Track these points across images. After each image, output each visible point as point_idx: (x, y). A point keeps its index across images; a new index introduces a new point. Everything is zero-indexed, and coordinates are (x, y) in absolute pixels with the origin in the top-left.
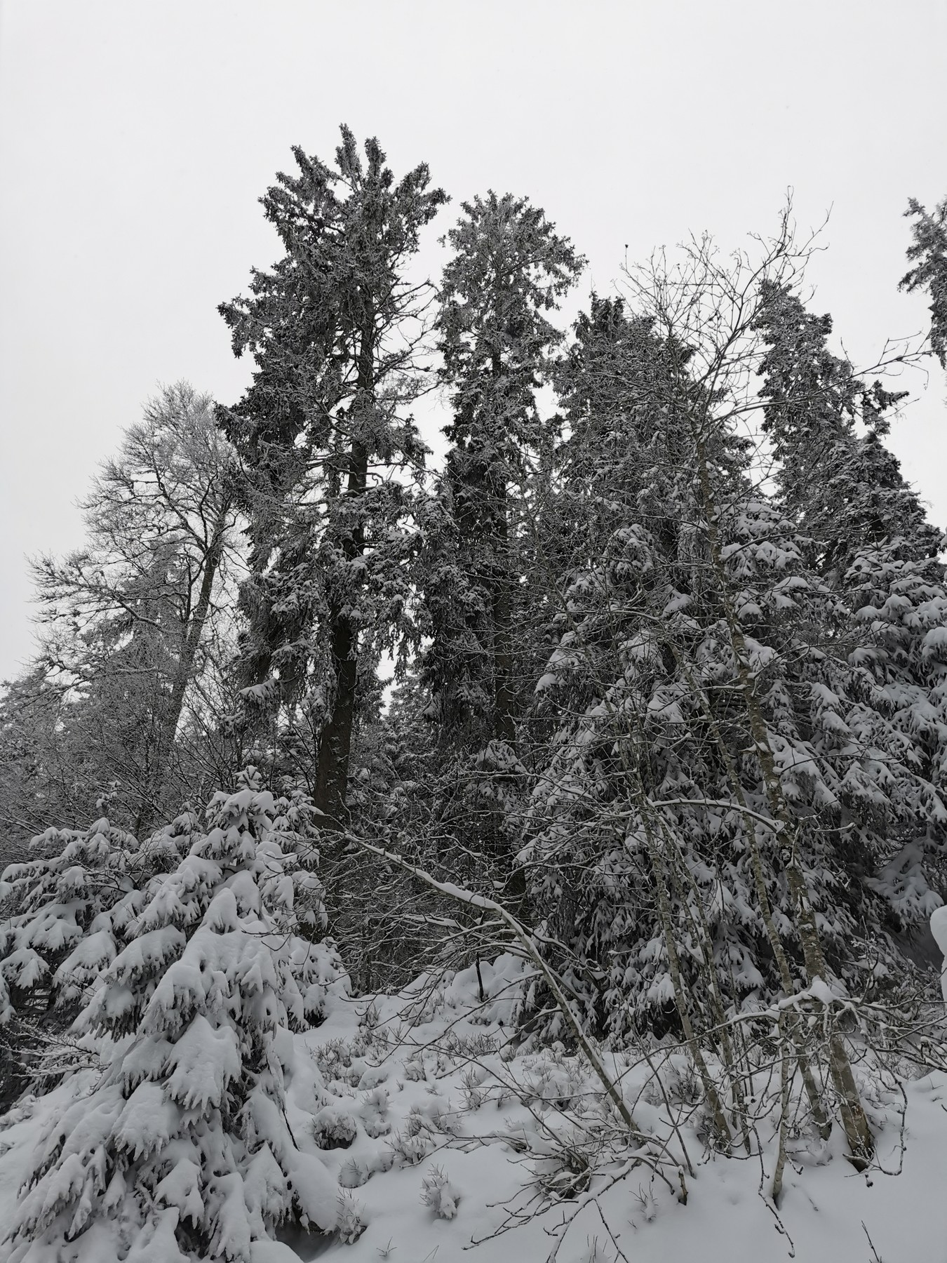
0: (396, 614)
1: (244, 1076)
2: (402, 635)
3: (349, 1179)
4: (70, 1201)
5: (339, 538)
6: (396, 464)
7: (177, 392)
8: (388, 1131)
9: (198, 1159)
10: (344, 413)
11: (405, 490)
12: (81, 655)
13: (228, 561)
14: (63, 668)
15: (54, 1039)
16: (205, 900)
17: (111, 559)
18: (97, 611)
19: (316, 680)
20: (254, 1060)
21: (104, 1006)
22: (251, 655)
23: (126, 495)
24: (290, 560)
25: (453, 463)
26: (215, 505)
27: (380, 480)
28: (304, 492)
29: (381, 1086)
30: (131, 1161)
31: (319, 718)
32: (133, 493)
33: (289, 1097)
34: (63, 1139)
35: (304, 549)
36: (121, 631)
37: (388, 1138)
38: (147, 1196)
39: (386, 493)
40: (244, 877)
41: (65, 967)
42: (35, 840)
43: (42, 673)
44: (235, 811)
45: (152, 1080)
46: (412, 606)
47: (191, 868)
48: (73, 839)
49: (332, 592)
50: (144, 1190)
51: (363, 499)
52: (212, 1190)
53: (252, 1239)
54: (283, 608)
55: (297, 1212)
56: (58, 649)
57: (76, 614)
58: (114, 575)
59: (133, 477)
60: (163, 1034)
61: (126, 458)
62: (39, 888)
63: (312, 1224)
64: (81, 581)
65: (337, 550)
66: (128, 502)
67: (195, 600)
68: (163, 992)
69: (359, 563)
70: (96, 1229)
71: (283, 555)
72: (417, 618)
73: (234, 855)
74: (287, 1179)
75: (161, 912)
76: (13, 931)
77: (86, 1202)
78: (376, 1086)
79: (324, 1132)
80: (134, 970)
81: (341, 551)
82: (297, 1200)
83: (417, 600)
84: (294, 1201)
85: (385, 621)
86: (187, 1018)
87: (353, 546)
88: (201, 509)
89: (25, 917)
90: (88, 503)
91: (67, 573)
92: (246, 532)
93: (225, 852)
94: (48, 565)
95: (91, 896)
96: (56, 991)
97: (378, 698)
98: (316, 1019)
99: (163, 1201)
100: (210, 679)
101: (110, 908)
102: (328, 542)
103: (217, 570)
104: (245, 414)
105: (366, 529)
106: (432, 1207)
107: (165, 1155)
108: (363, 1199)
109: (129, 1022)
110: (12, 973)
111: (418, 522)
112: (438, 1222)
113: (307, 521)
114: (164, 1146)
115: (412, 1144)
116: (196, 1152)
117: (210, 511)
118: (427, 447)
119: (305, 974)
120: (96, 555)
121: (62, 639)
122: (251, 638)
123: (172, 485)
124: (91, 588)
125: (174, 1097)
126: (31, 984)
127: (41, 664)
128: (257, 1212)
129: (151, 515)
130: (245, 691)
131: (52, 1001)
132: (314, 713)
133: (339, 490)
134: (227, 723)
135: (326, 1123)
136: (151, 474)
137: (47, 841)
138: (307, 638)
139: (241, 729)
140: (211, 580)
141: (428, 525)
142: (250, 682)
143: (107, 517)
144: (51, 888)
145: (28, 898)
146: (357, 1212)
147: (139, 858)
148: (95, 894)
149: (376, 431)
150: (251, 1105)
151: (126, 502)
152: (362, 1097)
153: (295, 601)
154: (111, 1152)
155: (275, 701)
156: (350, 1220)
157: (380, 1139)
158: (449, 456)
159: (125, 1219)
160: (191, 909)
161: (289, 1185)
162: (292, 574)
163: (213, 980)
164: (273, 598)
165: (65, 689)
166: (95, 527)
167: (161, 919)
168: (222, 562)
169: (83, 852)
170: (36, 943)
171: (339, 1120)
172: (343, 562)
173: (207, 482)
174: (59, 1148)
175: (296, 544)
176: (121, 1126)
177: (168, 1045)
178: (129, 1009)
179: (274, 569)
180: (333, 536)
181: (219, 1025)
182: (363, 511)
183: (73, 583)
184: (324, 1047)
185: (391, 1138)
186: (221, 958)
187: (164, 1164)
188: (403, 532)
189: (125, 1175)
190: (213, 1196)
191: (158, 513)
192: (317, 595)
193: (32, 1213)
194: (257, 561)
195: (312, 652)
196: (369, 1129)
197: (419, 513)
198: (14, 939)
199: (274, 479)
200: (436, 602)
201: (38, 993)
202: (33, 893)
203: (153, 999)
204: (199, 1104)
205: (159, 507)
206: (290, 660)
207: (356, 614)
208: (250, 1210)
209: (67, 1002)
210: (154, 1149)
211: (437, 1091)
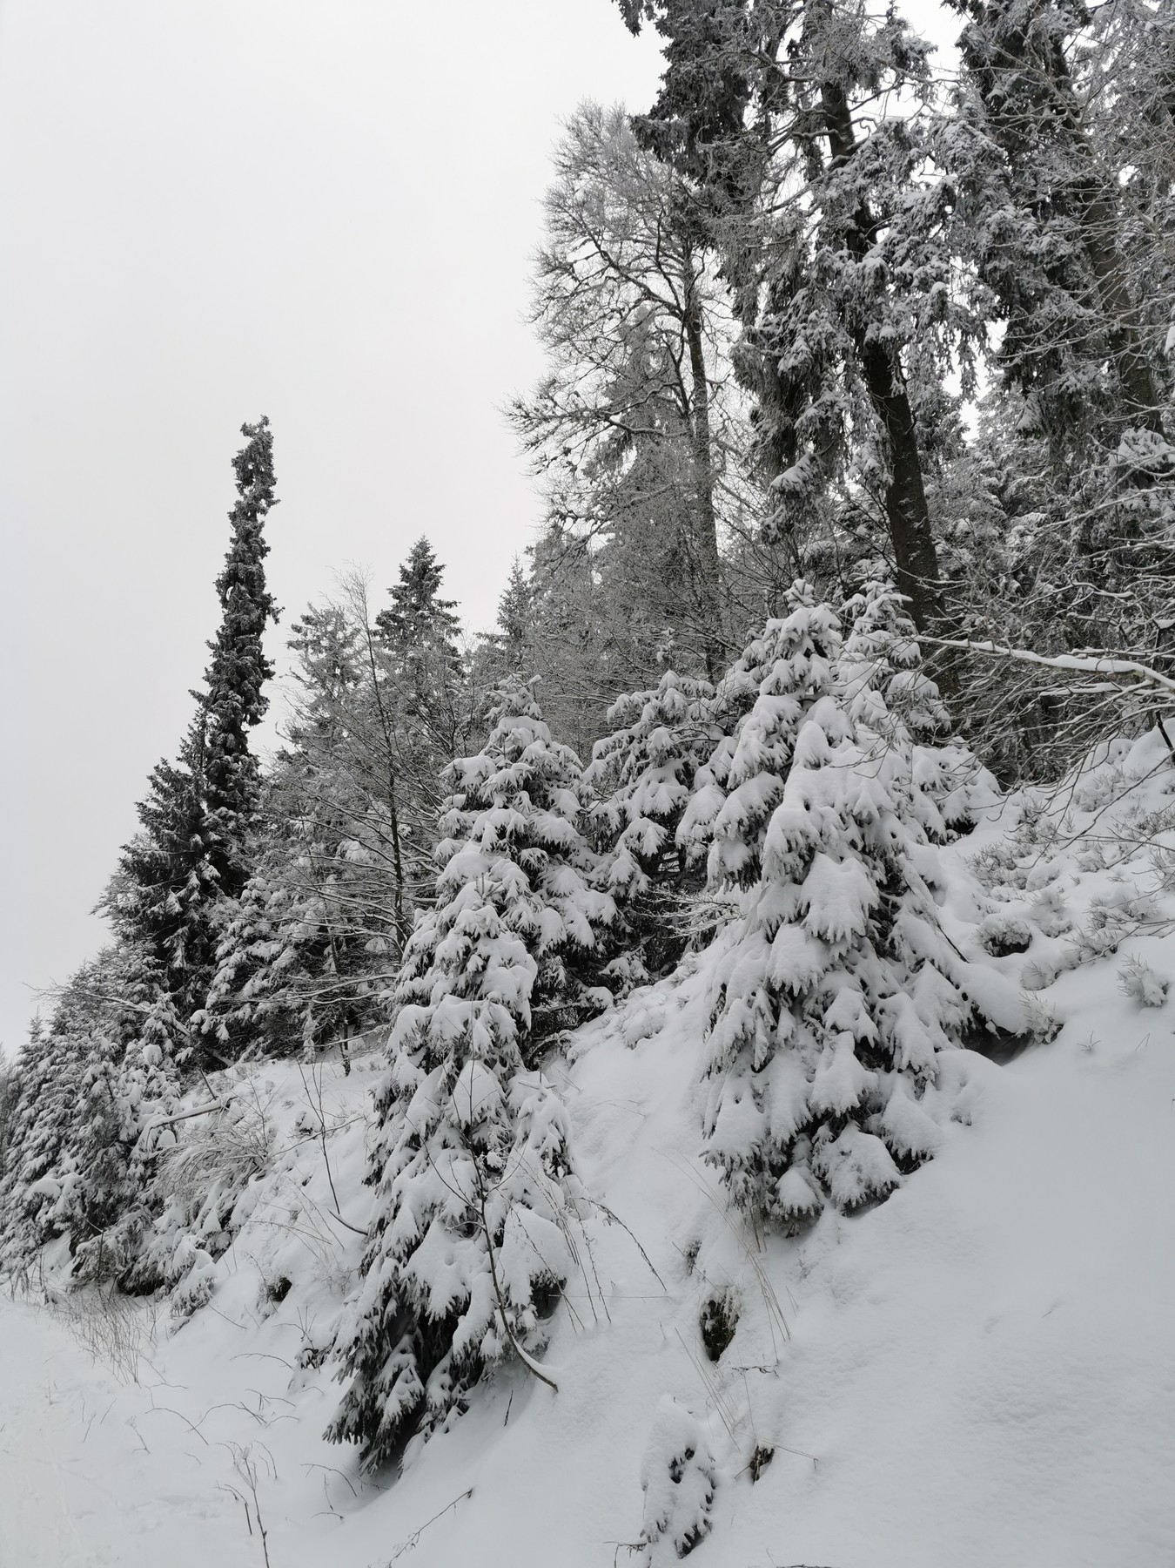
0: (941, 309)
1: (885, 901)
2: (958, 334)
3: (1033, 981)
4: (746, 1039)
5: (837, 233)
6: (889, 90)
7: (582, 119)
8: (1069, 929)
9: (858, 985)
10: (797, 47)
11: (910, 125)
12: (588, 497)
13: (713, 318)
14: (576, 518)
15: (689, 899)
16: (791, 738)
17: (580, 373)
18: (587, 440)
19: (858, 435)
20: (893, 883)
21: (722, 862)
22: (771, 434)
23: (569, 284)
24: (784, 292)
25: (971, 50)
26: (675, 251)
27: (871, 124)
28: (775, 189)
29: (1054, 884)
30: (793, 999)
31: (876, 483)
32: (576, 279)
33: (946, 913)
34: (724, 987)
35: (797, 270)
36: (622, 450)
37: (1068, 936)
38: (818, 1025)
39: (885, 140)
40: (825, 705)
41: (683, 828)
42: (611, 711)
43: (557, 530)
44: (794, 636)
45: (790, 922)
46: (962, 289)
47: (766, 709)
48: (647, 702)
49: (848, 313)
50: (813, 1020)
51: (856, 164)
52: (882, 1011)
53: (936, 1050)
54: (792, 362)
55: (981, 1020)
56: (563, 498)
57: (567, 452)
58: (590, 390)
59: (570, 259)
60: (788, 877)
61: (554, 236)
62: (631, 758)
63: (1000, 1029)
64: (559, 412)
65: (840, 253)
66: (575, 293)
67: (689, 385)
68: (773, 838)
69: (872, 260)
70: (778, 1060)
71: (773, 289)
72: (973, 302)
73: (807, 684)
74: (960, 991)
75: (749, 761)
76: (621, 804)
77: (761, 1038)
78: (1047, 884)
79: (993, 940)
80: (740, 823)
81: (845, 252)
82: (977, 1009)
83: (968, 277)
84: (974, 1010)
85: (930, 324)
86: (807, 858)
87: (858, 236)
88: (659, 265)
89: (628, 788)
90: (533, 313)
91: (541, 408)
92: (719, 275)
93: (798, 683)
94: (520, 407)
95: (684, 753)
96: (682, 851)
97: (955, 422)
98: (964, 827)
99: (834, 1027)
100: (734, 476)
101: (707, 761)
102: (826, 248)
103: (703, 336)
104: (669, 115)
105: (871, 204)
106: (1135, 998)
107: (824, 987)
108: (1051, 1000)
109: (750, 873)
110: (636, 845)
111: (940, 164)
112: (1147, 1011)
113: (789, 230)
114: (820, 980)
115: (1100, 938)
116: (855, 980)
117: (671, 261)
118: (926, 44)
119: (938, 783)
120: (564, 374)
121: (563, 486)
122: (766, 413)
123: (616, 248)
124: (575, 416)
125: (816, 934)
126: (656, 851)
127: (552, 520)
128: (935, 1026)
129: (605, 298)
130: (777, 481)
131: (682, 860)
132: (870, 479)
133: (821, 162)
134: (768, 526)
135: (994, 931)
136: (588, 244)
137: (623, 710)
138: (831, 389)
139: (787, 528)
140: (699, 352)
141: (955, 163)
142: (780, 467)
143: (559, 323)
144: (643, 754)
145: (624, 770)
146: (1047, 1012)
147: (720, 703)
148: (687, 750)
149: (846, 54)
150: (900, 928)
151: (572, 295)
152: (1031, 897)
153: (804, 347)
154: (771, 991)
155: (817, 481)
156: (1041, 1021)
157: (1062, 936)
158: (963, 43)
159: (803, 1048)
160: (779, 752)
161: (965, 997)
162: (790, 311)
163: (822, 816)
164: (776, 352)
165: (585, 540)
166: (551, 341)
167: (751, 768)
168: (706, 323)
169: (661, 712)
170: (647, 811)
171: (1008, 926)
172: (851, 267)
173: (655, 224)
174: (723, 995)
175: (786, 268)
176: (773, 969)
177: (796, 886)
178: (748, 860)
179: (767, 313)
180: (831, 235)
181: (842, 859)
182: (861, 181)
183: (551, 418)
184: (978, 854)
185: (1074, 934)
186: (824, 793)
187: (826, 994)
188: (923, 187)
189: (791, 1010)
190: (883, 1017)
191: (612, 292)
192: (829, 328)
193: (716, 1053)
194: (744, 310)
195: (843, 405)
196: (1046, 929)
197: (938, 149)
198: (625, 812)
199: (731, 189)
200: (995, 269)
201: (667, 857)
202: (627, 764)
203: (766, 847)
204: (843, 937)
205: (610, 282)
206: (818, 426)
207: (887, 331)
208: (927, 1024)
209: (696, 861)
210: (811, 984)
211: (1122, 878)
